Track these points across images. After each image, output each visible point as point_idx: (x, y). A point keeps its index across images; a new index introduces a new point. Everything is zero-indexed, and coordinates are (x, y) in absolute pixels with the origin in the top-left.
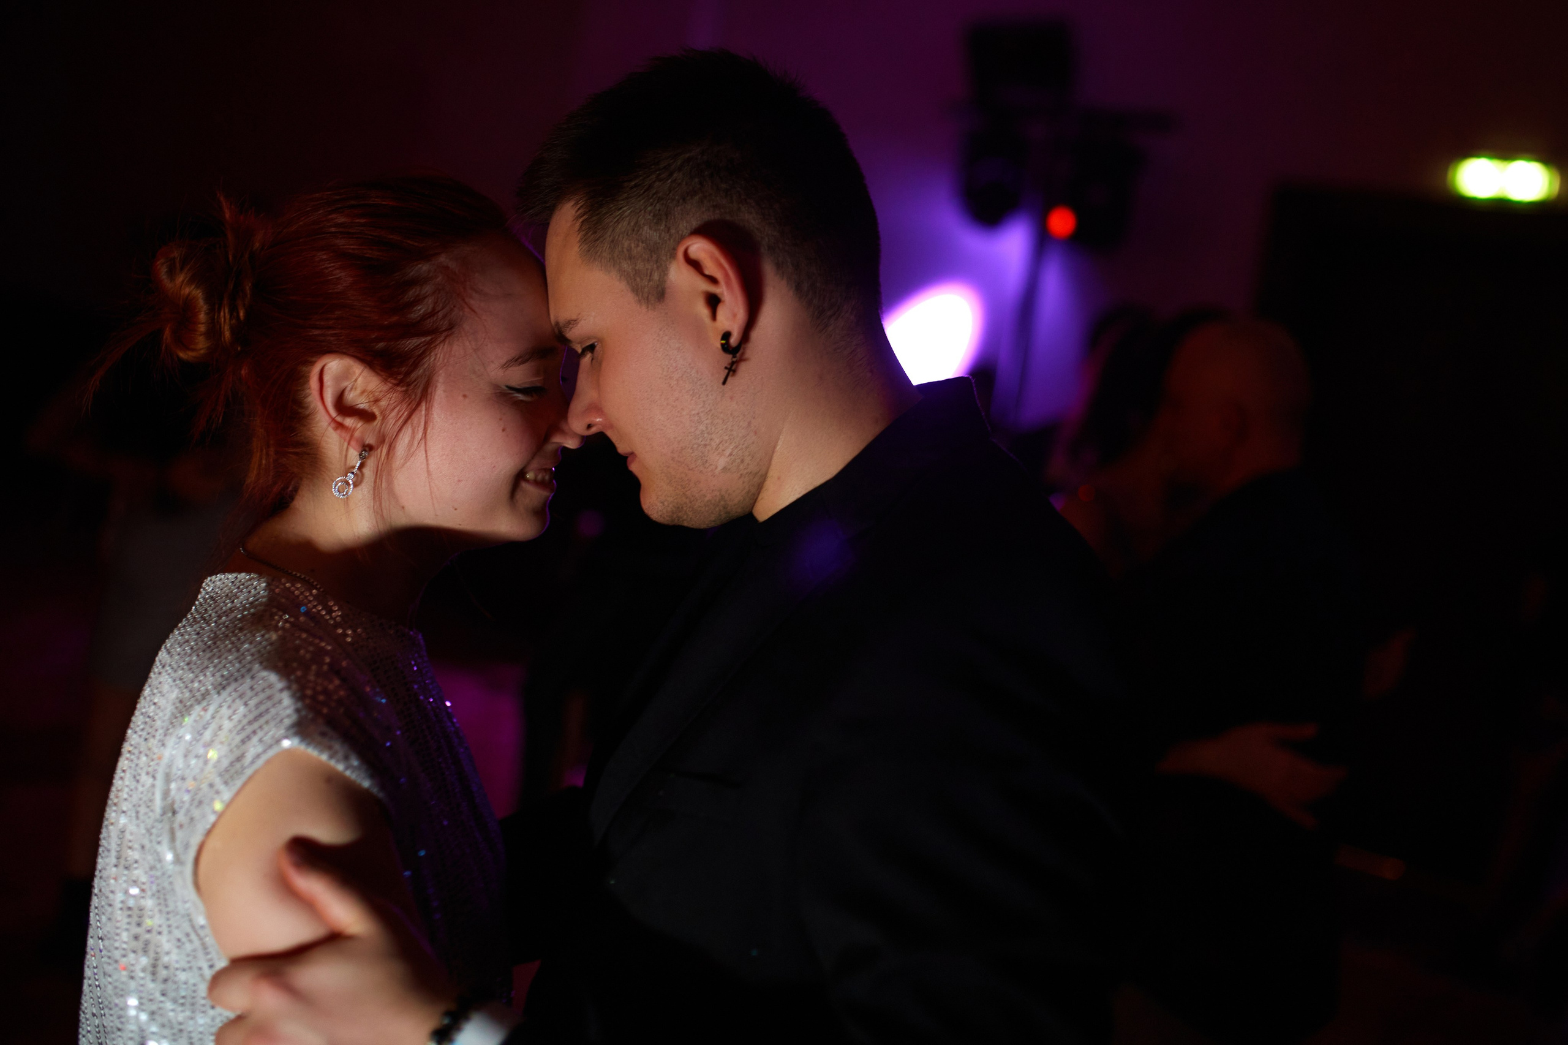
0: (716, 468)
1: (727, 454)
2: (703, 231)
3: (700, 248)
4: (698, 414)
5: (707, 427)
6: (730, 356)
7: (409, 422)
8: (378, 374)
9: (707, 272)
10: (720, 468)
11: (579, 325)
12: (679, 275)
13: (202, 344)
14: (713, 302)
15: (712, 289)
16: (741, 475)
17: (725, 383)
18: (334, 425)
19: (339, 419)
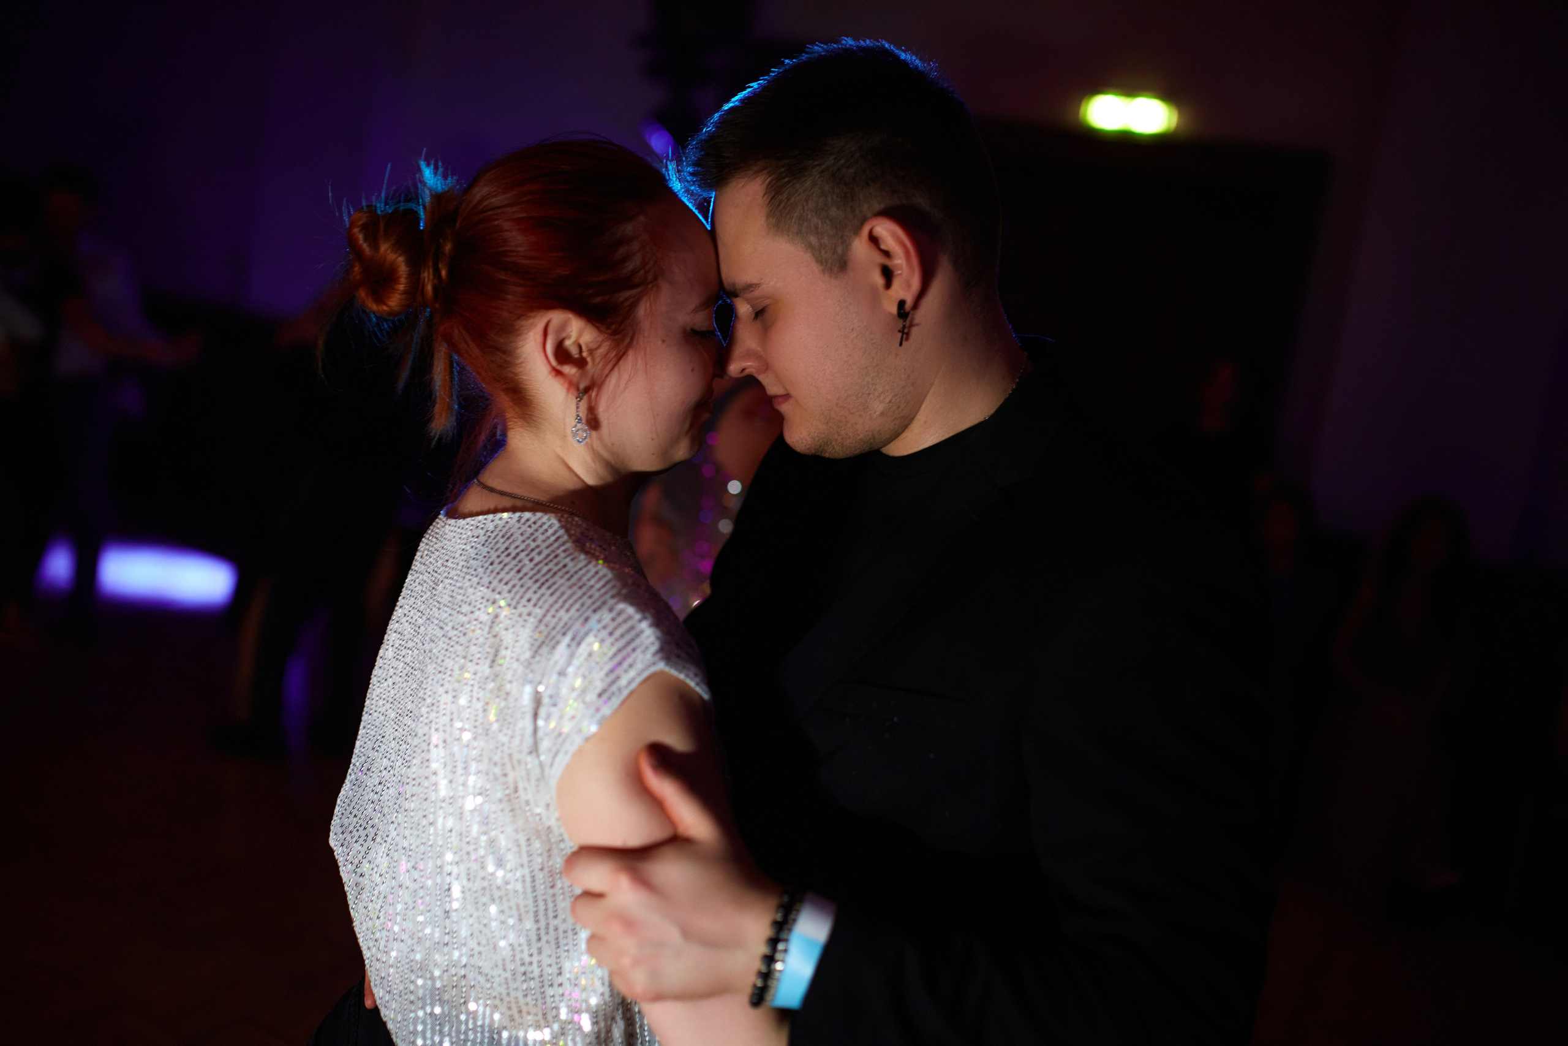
0: (875, 413)
1: (887, 402)
2: (888, 213)
3: (883, 227)
4: (867, 368)
5: (873, 379)
6: (901, 321)
7: (616, 369)
8: (594, 325)
9: (883, 247)
10: (878, 413)
11: (760, 288)
12: (860, 248)
14: (888, 274)
15: (886, 261)
16: (895, 419)
17: (901, 344)
18: (553, 373)
19: (559, 367)
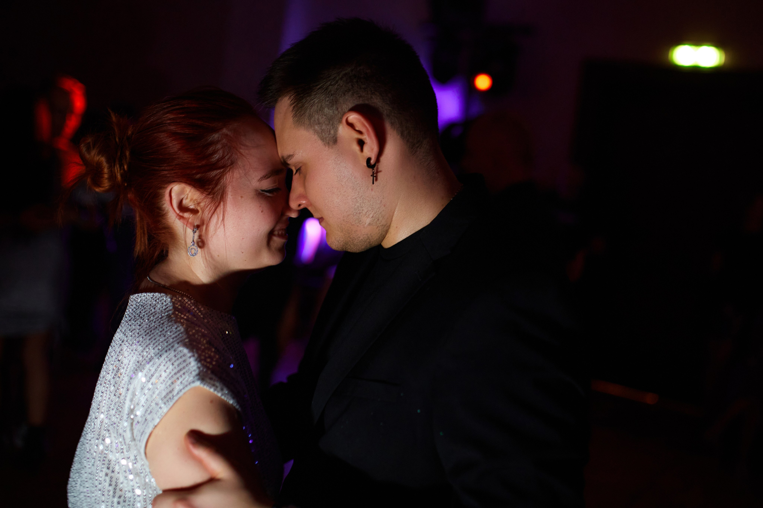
0: (365, 224)
1: (371, 217)
2: (354, 109)
3: (353, 117)
4: (356, 198)
5: (360, 205)
6: (371, 169)
7: (215, 212)
8: (198, 190)
9: (357, 129)
10: (367, 224)
11: (294, 157)
12: (343, 131)
13: (106, 184)
14: (361, 143)
15: (360, 136)
16: (378, 226)
17: (373, 183)
18: (178, 217)
19: (181, 214)
